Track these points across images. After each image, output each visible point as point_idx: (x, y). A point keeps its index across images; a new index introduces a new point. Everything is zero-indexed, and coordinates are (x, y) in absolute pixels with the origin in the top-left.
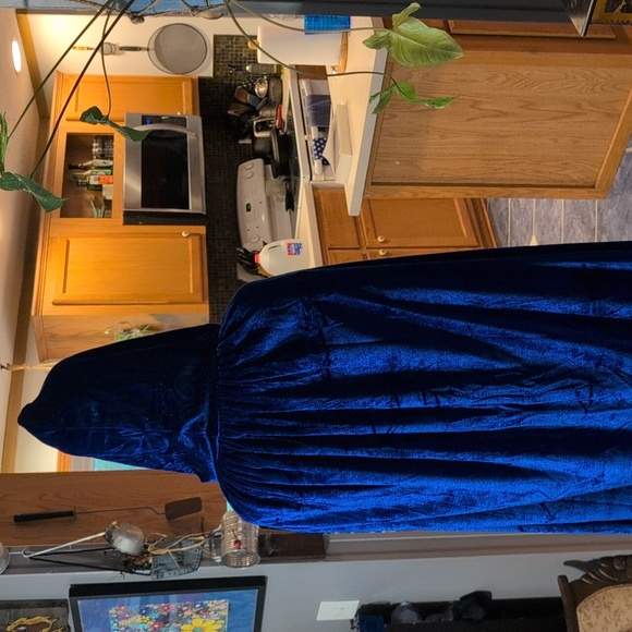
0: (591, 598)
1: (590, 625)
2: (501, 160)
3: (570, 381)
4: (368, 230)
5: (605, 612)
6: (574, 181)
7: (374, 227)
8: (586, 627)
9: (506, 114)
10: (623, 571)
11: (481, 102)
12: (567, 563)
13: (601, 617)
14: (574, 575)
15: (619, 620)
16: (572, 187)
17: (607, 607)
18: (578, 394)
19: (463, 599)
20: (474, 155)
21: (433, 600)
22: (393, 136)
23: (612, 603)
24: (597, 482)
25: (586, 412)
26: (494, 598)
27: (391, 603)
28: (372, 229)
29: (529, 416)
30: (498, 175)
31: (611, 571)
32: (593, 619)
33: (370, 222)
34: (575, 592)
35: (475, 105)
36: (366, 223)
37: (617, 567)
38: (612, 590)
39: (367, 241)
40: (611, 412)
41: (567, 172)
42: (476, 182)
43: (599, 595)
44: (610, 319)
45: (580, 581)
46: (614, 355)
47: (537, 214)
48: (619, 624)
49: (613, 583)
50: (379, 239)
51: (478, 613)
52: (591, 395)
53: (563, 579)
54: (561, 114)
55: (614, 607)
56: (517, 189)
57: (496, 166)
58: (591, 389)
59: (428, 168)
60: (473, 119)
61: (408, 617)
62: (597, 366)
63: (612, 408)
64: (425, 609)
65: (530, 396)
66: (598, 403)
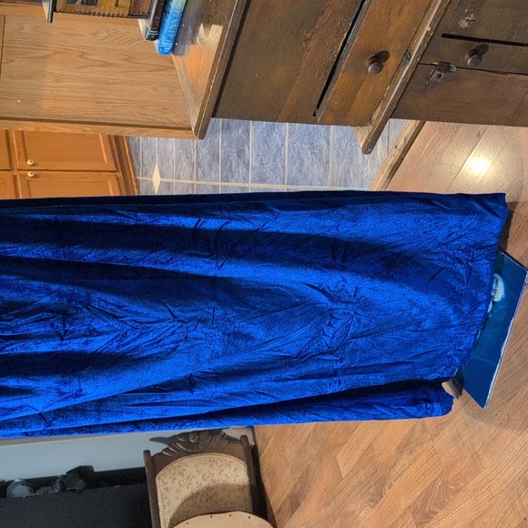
0: (169, 467)
1: (167, 489)
2: (111, 103)
3: (46, 315)
4: (19, 154)
5: (179, 478)
6: (173, 123)
7: (25, 151)
8: (163, 491)
9: (111, 64)
10: (197, 443)
11: (88, 54)
12: (151, 440)
13: (176, 482)
14: (157, 448)
15: (191, 484)
16: (172, 128)
17: (181, 474)
18: (52, 326)
19: (69, 473)
20: (87, 97)
21: (42, 476)
22: (13, 77)
23: (185, 470)
24: (77, 396)
25: (62, 340)
26: (96, 470)
27: (7, 480)
28: (23, 153)
29: (11, 345)
30: (109, 116)
31: (187, 444)
32: (170, 485)
33: (22, 146)
34: (156, 463)
35: (82, 55)
36: (18, 147)
37: (192, 441)
38: (186, 460)
39: (17, 164)
40: (84, 340)
41: (166, 116)
42: (91, 120)
43: (175, 464)
44: (79, 263)
45: (161, 454)
46: (82, 292)
47: (158, 148)
48: (190, 486)
49: (188, 454)
50: (29, 162)
51: (79, 484)
52: (64, 327)
53: (147, 453)
54: (157, 68)
55: (186, 474)
56: (127, 128)
57: (108, 109)
58: (64, 322)
59: (47, 107)
60: (82, 67)
61: (20, 492)
62: (70, 301)
63: (84, 336)
64: (35, 484)
65: (9, 328)
66: (72, 332)
